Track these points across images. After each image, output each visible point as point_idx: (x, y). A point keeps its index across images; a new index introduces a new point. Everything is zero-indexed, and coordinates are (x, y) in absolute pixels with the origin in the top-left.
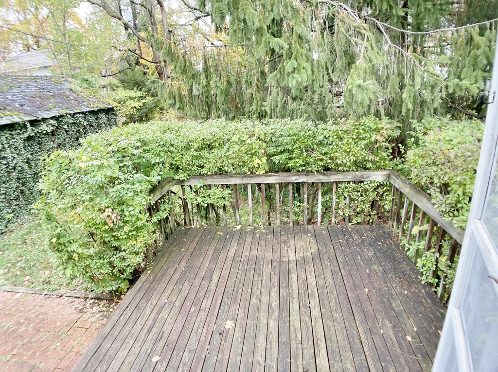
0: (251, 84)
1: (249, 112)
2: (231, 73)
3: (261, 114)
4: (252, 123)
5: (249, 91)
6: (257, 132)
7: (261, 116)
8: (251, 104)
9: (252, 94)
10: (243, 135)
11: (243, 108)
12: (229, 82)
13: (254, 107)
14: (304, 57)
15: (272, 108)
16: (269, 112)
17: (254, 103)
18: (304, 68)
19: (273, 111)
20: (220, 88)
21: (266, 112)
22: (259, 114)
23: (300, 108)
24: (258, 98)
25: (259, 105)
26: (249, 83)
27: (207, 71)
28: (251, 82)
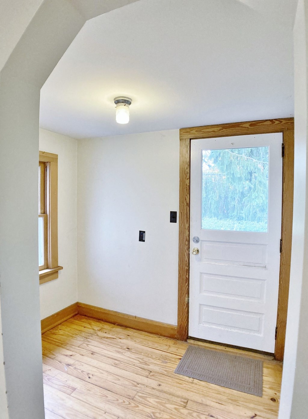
0: (234, 199)
1: (232, 216)
2: (222, 191)
3: (239, 218)
4: (233, 222)
5: (233, 203)
6: (235, 227)
7: (240, 219)
8: (233, 211)
9: (235, 205)
10: (227, 228)
11: (228, 213)
12: (220, 197)
13: (235, 213)
14: (262, 191)
15: (247, 215)
16: (244, 217)
17: (235, 211)
18: (261, 197)
19: (246, 217)
20: (214, 200)
21: (243, 218)
22: (238, 218)
23: (264, 216)
24: (238, 208)
25: (238, 212)
26: (233, 198)
27: (207, 189)
28: (234, 198)
